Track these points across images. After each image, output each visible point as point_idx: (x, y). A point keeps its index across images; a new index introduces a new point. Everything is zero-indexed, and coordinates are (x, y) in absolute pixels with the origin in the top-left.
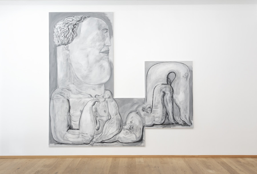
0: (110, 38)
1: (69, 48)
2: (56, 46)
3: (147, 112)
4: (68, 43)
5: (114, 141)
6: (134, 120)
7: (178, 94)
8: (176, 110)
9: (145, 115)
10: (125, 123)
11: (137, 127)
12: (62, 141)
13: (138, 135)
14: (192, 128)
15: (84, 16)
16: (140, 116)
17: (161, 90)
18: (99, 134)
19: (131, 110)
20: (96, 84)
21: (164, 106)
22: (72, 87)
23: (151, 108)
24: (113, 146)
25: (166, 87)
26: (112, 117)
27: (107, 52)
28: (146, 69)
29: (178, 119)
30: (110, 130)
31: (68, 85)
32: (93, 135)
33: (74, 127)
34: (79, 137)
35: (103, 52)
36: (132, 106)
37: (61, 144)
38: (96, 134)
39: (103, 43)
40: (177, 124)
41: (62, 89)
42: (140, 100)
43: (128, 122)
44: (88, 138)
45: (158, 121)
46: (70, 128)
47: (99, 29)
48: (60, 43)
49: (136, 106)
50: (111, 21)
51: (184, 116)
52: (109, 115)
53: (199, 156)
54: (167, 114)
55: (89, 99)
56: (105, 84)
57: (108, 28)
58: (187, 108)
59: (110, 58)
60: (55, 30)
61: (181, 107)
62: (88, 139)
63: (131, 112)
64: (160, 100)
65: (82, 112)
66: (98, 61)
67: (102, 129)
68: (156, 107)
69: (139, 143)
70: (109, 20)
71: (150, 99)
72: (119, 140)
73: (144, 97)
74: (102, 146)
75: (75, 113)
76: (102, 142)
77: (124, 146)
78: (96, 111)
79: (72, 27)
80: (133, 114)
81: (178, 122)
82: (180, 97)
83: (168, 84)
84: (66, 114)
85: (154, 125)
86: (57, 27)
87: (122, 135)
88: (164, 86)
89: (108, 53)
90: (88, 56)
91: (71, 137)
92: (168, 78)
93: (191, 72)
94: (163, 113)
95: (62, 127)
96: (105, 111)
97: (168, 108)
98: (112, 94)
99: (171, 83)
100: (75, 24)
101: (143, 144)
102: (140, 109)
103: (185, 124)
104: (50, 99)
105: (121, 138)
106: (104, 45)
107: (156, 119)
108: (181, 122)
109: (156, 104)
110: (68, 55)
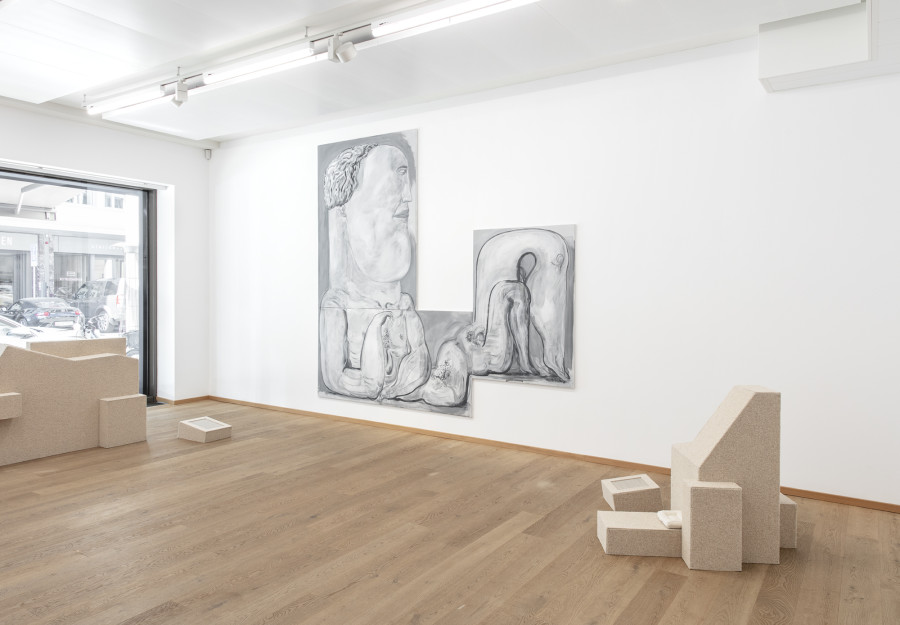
0: (411, 184)
1: (347, 211)
2: (328, 209)
3: (476, 343)
4: (345, 201)
5: (414, 400)
6: (451, 358)
7: (541, 304)
8: (535, 343)
9: (472, 349)
10: (436, 364)
11: (457, 374)
12: (336, 389)
13: (459, 391)
14: (572, 388)
15: (369, 144)
16: (463, 349)
17: (504, 295)
18: (391, 382)
19: (446, 337)
20: (389, 280)
21: (510, 332)
22: (351, 287)
23: (484, 334)
24: (414, 409)
25: (514, 289)
26: (413, 349)
27: (405, 215)
28: (475, 247)
29: (538, 363)
30: (410, 376)
31: (345, 283)
32: (381, 382)
33: (354, 365)
34: (360, 385)
35: (398, 216)
36: (449, 328)
37: (335, 393)
38: (387, 382)
39: (398, 197)
40: (537, 374)
41: (337, 291)
42: (463, 315)
43: (441, 362)
44: (375, 387)
45: (498, 364)
46: (348, 365)
47: (392, 168)
48: (333, 202)
49: (456, 329)
50: (413, 149)
51: (553, 358)
52: (408, 345)
53: (585, 456)
54: (516, 350)
55: (375, 312)
56: (401, 280)
57: (407, 164)
58: (559, 338)
59: (412, 227)
60: (327, 179)
61: (546, 335)
62: (373, 389)
63: (446, 342)
64: (502, 317)
65: (365, 335)
66: (390, 234)
67: (397, 373)
68: (494, 332)
69: (460, 410)
70: (410, 147)
71: (482, 316)
72: (424, 398)
73: (471, 310)
74: (396, 406)
75: (355, 337)
76: (396, 399)
77: (432, 411)
78: (387, 336)
79: (351, 169)
80: (450, 346)
81: (540, 370)
82: (546, 313)
83: (519, 281)
84: (342, 338)
85: (488, 373)
86: (329, 172)
87: (429, 388)
88: (510, 285)
89: (407, 216)
90: (374, 225)
91: (350, 383)
92: (519, 267)
93: (572, 251)
94: (508, 348)
95: (336, 362)
96: (401, 337)
97: (517, 336)
98: (414, 302)
99: (527, 279)
100: (356, 163)
101: (466, 413)
102: (463, 335)
103: (554, 377)
104: (320, 308)
105: (427, 395)
106: (401, 200)
107: (494, 361)
108: (545, 372)
109: (495, 327)
110: (344, 225)
